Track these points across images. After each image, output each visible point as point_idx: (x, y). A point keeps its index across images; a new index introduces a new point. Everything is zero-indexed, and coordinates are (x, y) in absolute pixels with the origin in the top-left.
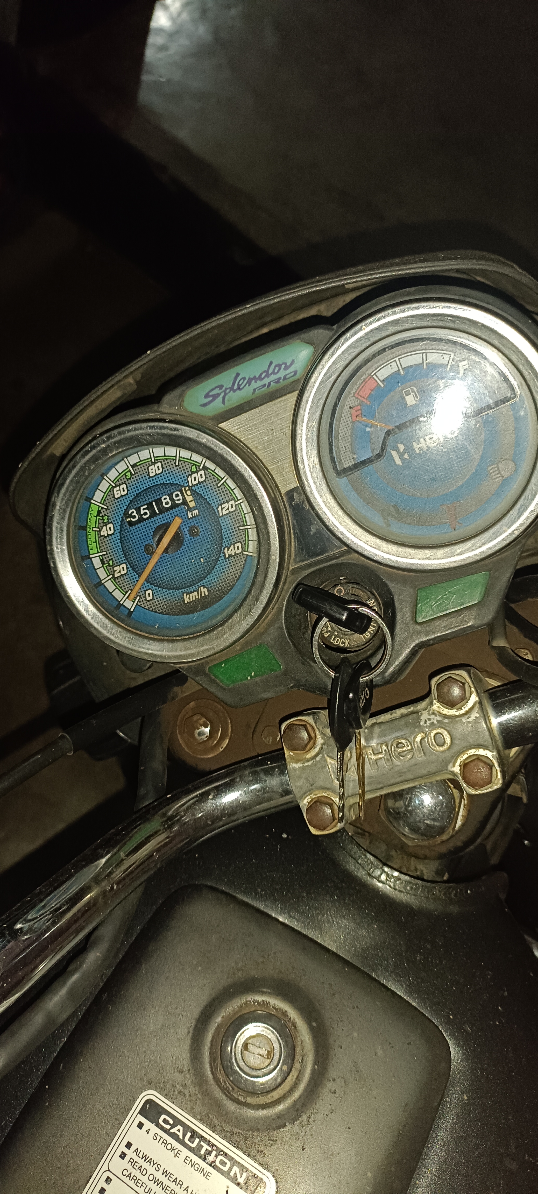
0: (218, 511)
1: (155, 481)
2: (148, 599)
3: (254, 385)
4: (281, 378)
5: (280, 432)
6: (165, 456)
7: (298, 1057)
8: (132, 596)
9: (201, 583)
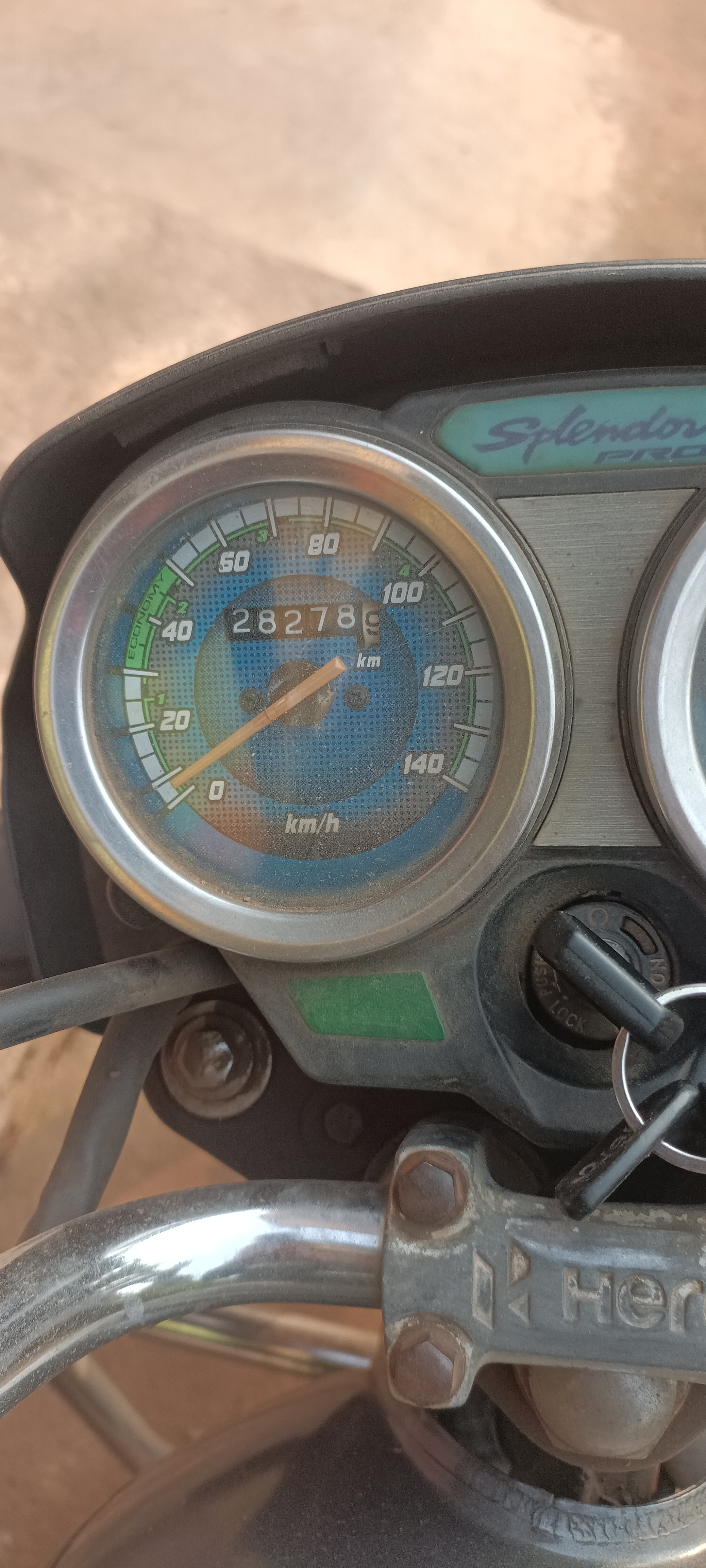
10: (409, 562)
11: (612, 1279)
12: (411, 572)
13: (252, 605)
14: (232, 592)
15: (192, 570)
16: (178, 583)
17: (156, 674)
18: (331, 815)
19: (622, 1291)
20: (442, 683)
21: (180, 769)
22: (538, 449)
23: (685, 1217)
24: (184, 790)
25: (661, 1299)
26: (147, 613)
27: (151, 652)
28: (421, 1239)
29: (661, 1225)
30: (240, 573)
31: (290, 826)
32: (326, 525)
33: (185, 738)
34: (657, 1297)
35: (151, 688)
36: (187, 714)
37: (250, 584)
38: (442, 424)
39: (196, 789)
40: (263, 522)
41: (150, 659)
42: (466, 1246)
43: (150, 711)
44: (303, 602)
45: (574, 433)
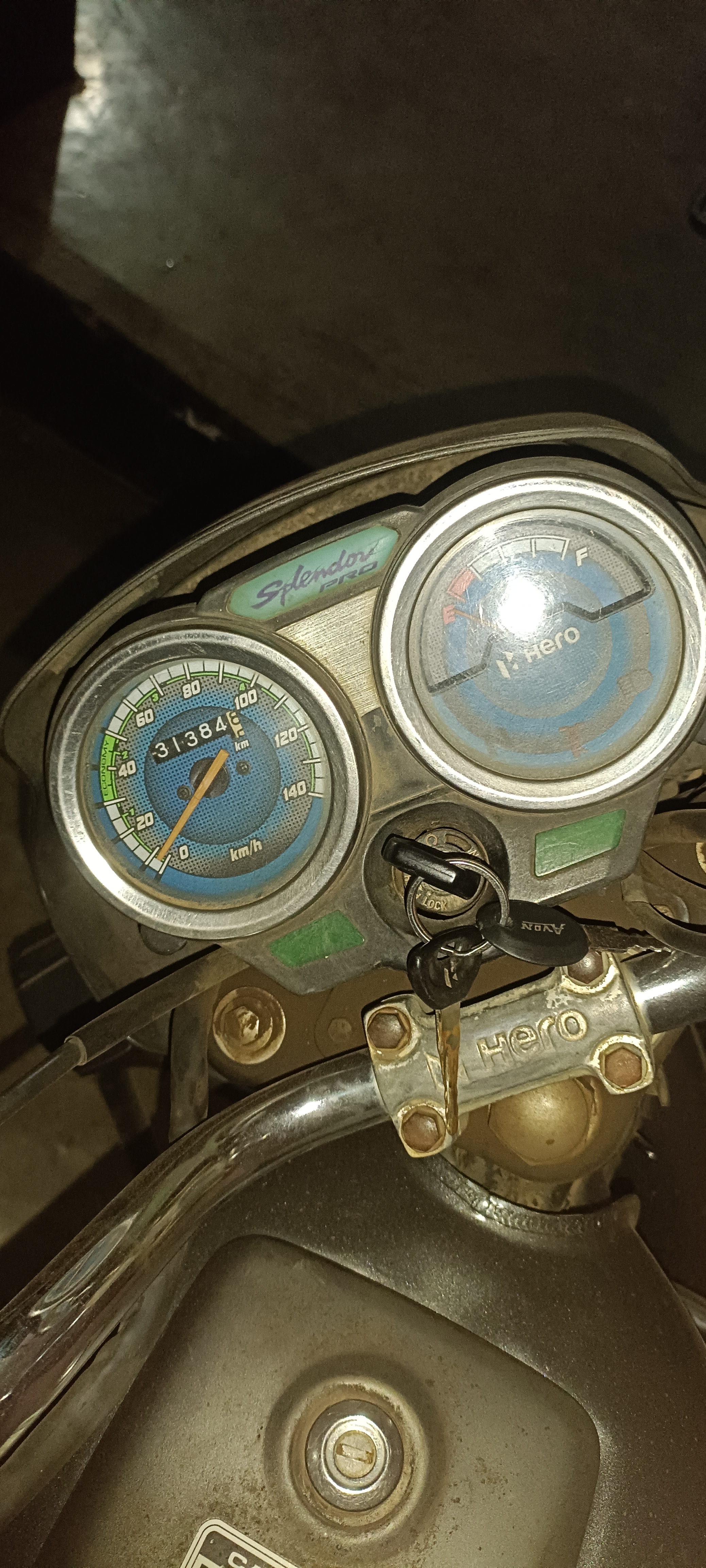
0: (275, 742)
1: (191, 704)
2: (183, 857)
3: (323, 580)
4: (356, 571)
5: (356, 639)
6: (204, 671)
7: (407, 1459)
8: (162, 854)
9: (254, 834)
10: (243, 682)
11: (505, 1037)
12: (245, 686)
13: (164, 738)
14: (150, 735)
15: (122, 731)
16: (117, 742)
17: (124, 799)
18: (255, 840)
19: (512, 1041)
20: (287, 742)
21: (158, 848)
22: (287, 597)
23: (534, 987)
24: (165, 860)
25: (534, 1036)
26: (106, 766)
27: (116, 787)
28: (393, 1060)
29: (523, 997)
30: (151, 723)
31: (234, 857)
32: (189, 678)
33: (155, 829)
34: (532, 1036)
35: (124, 808)
36: (150, 814)
37: (159, 727)
38: (230, 602)
39: (172, 856)
40: (153, 689)
41: (117, 791)
42: (419, 1053)
43: (128, 821)
44: (193, 726)
45: (302, 582)
